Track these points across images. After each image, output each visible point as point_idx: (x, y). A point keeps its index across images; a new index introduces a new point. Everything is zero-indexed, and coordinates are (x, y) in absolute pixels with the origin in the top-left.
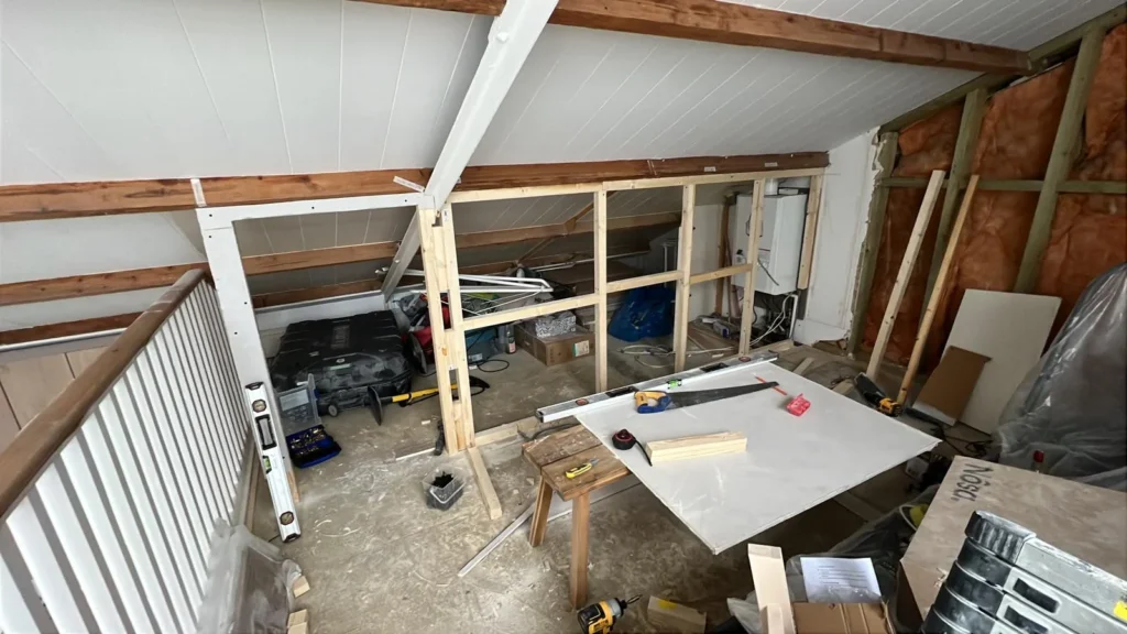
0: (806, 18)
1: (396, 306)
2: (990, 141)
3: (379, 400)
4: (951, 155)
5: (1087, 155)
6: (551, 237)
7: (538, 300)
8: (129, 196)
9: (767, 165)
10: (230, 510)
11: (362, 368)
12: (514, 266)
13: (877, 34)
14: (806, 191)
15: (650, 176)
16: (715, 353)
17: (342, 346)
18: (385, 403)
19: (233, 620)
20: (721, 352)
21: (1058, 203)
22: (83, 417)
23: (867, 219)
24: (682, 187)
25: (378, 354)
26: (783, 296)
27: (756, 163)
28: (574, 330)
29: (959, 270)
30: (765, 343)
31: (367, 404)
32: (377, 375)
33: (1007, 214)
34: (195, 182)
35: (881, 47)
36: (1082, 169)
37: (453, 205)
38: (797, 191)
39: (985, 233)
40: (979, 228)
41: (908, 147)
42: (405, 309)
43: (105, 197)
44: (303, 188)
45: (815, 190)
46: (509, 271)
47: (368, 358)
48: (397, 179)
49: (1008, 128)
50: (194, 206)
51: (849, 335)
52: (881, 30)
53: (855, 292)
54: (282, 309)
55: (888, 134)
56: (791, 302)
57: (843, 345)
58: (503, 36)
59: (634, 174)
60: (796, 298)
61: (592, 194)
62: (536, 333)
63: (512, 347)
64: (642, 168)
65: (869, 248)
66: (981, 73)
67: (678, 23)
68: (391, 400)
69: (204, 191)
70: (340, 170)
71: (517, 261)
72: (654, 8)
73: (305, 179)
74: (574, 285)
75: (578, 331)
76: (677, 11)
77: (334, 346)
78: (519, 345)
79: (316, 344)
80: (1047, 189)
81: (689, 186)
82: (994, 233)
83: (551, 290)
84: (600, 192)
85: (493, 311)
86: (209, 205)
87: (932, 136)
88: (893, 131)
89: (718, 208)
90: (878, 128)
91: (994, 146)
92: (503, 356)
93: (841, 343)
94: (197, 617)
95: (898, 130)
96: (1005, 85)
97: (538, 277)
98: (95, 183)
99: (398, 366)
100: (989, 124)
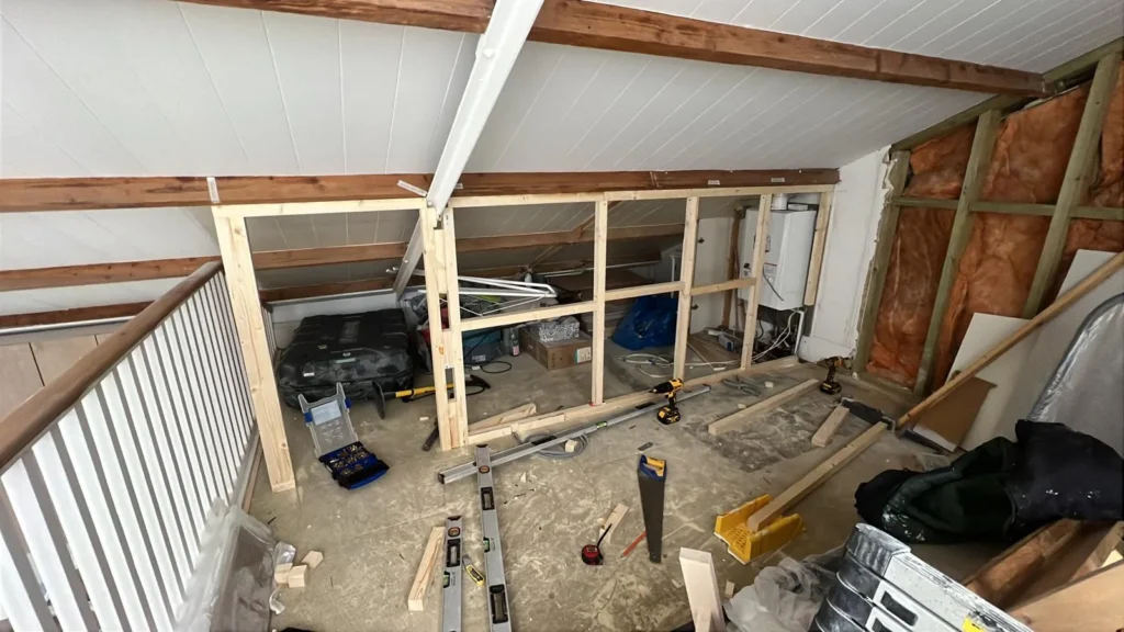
0: (798, 38)
1: (408, 304)
2: (1003, 164)
3: (382, 394)
4: (962, 176)
5: (1102, 180)
6: (560, 244)
7: (543, 304)
8: (150, 191)
9: (773, 180)
10: (230, 491)
11: (366, 362)
12: (523, 270)
13: (875, 53)
14: (815, 207)
15: (652, 187)
16: (717, 366)
17: (350, 340)
18: (389, 398)
19: (218, 592)
20: (724, 365)
21: (1070, 229)
22: (82, 392)
23: (875, 238)
24: (685, 199)
25: (384, 350)
26: (789, 312)
27: (762, 177)
28: (577, 336)
29: (967, 294)
30: (769, 358)
31: (370, 398)
32: (382, 370)
33: (1020, 238)
34: (211, 180)
35: (879, 68)
36: (1097, 195)
37: (454, 209)
38: (806, 207)
39: (997, 257)
40: (990, 252)
41: (919, 167)
42: (415, 308)
43: (128, 192)
44: (310, 189)
45: (824, 207)
46: (520, 275)
47: (373, 353)
48: (401, 183)
49: (1021, 150)
50: (209, 203)
51: (855, 354)
52: (879, 51)
53: (861, 311)
54: (298, 303)
55: (899, 153)
56: (797, 317)
57: (848, 364)
58: (488, 52)
59: (633, 185)
60: (802, 314)
61: (594, 203)
62: (539, 337)
63: (516, 350)
64: (644, 180)
65: (877, 267)
66: (992, 96)
67: (663, 41)
68: (395, 395)
69: (219, 188)
70: (346, 173)
71: (527, 266)
72: (639, 28)
73: (313, 180)
74: (579, 292)
75: (581, 337)
76: (663, 31)
77: (343, 340)
78: (523, 348)
79: (325, 338)
80: (1059, 214)
81: (693, 199)
82: (1005, 257)
83: (555, 296)
84: (602, 203)
85: (499, 312)
86: (224, 202)
87: (943, 156)
88: (905, 150)
89: (727, 222)
90: (890, 146)
91: (1008, 167)
92: (508, 358)
93: (846, 362)
94: (185, 588)
95: (909, 149)
96: (1020, 107)
97: (545, 282)
98: (120, 178)
99: (402, 362)
100: (1003, 145)
